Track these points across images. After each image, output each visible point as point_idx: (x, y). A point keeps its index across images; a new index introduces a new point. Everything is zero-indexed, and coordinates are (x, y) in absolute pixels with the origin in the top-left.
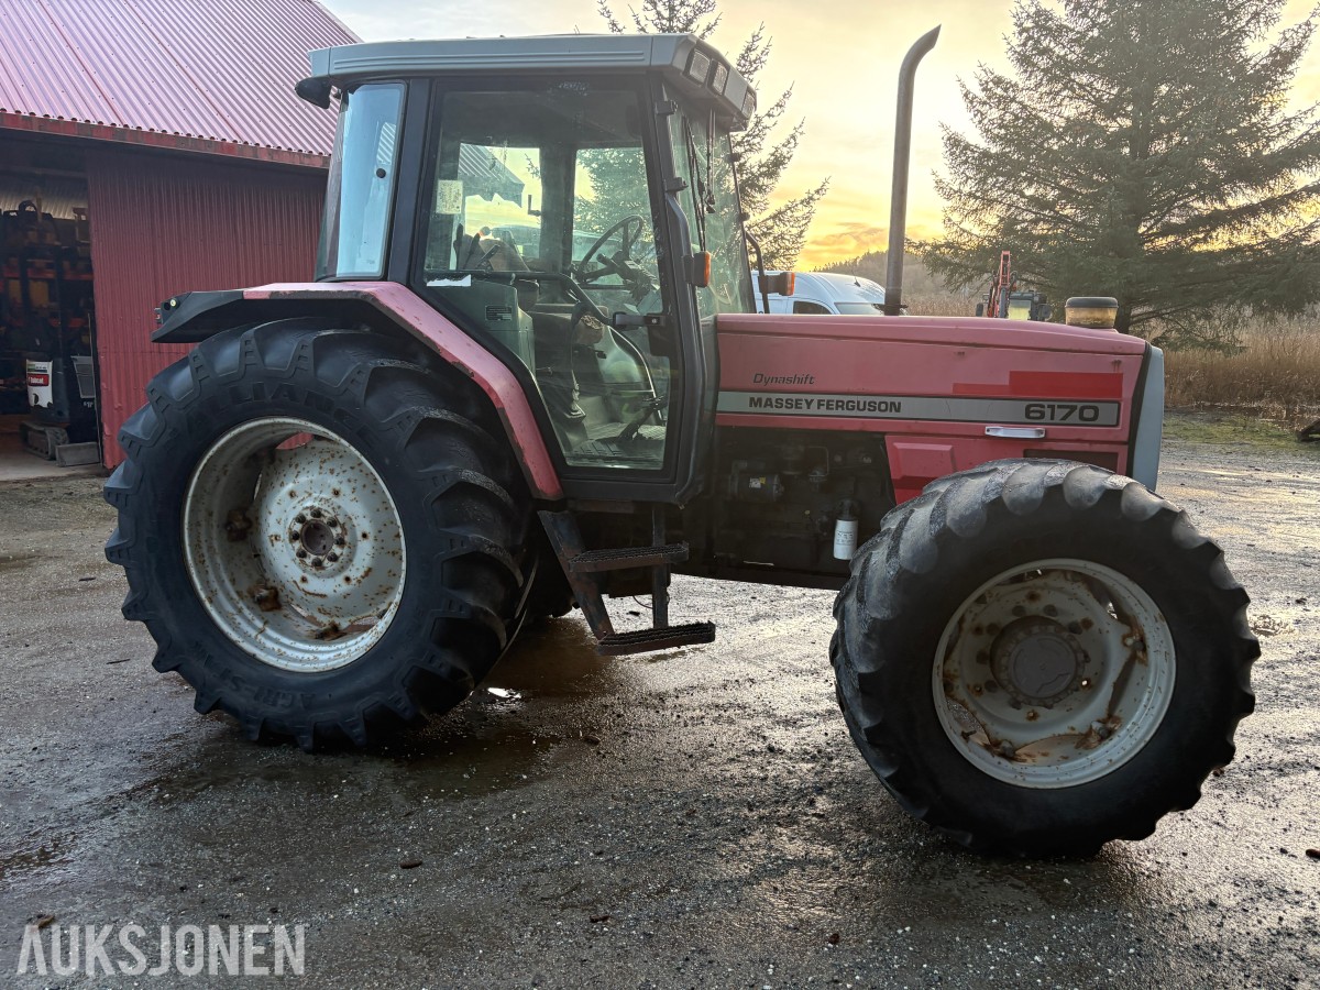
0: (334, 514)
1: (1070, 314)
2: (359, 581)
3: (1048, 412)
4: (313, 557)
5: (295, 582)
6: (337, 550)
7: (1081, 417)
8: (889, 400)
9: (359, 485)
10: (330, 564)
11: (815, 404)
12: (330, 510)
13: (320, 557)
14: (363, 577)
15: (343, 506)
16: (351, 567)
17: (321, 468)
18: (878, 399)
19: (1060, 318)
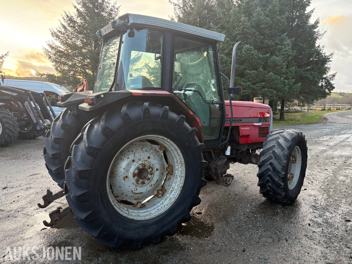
0: (149, 165)
1: (254, 100)
2: (154, 185)
3: (261, 119)
4: (141, 180)
5: (132, 191)
6: (149, 176)
7: (265, 121)
8: (240, 119)
9: (154, 154)
10: (147, 181)
11: (228, 121)
12: (148, 163)
13: (144, 180)
14: (155, 183)
15: (151, 162)
16: (152, 181)
17: (142, 150)
18: (238, 119)
19: (253, 101)
